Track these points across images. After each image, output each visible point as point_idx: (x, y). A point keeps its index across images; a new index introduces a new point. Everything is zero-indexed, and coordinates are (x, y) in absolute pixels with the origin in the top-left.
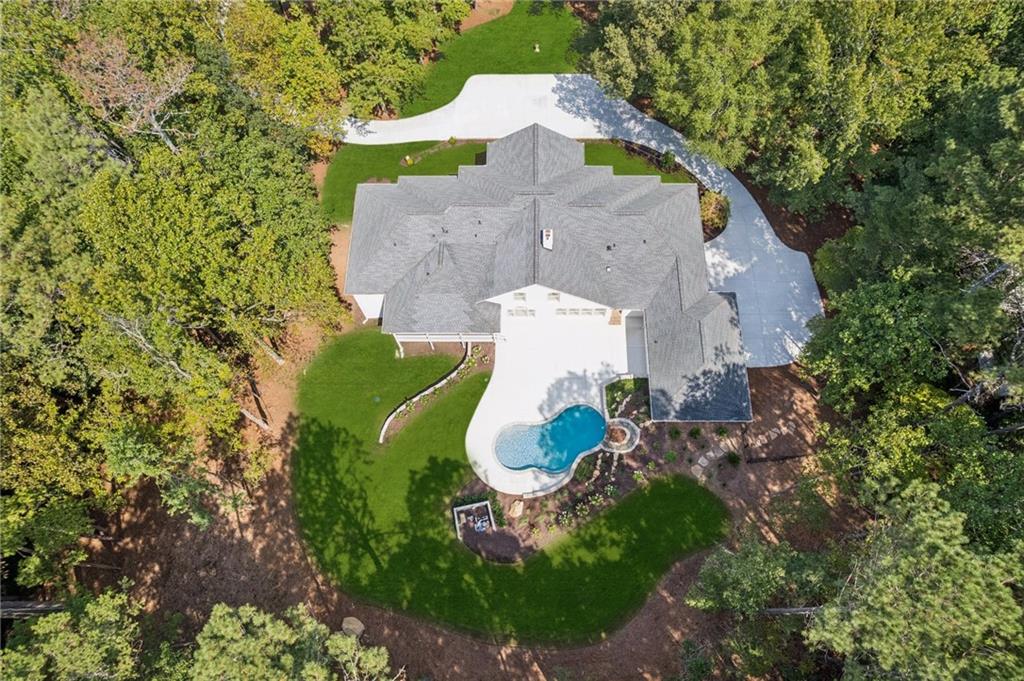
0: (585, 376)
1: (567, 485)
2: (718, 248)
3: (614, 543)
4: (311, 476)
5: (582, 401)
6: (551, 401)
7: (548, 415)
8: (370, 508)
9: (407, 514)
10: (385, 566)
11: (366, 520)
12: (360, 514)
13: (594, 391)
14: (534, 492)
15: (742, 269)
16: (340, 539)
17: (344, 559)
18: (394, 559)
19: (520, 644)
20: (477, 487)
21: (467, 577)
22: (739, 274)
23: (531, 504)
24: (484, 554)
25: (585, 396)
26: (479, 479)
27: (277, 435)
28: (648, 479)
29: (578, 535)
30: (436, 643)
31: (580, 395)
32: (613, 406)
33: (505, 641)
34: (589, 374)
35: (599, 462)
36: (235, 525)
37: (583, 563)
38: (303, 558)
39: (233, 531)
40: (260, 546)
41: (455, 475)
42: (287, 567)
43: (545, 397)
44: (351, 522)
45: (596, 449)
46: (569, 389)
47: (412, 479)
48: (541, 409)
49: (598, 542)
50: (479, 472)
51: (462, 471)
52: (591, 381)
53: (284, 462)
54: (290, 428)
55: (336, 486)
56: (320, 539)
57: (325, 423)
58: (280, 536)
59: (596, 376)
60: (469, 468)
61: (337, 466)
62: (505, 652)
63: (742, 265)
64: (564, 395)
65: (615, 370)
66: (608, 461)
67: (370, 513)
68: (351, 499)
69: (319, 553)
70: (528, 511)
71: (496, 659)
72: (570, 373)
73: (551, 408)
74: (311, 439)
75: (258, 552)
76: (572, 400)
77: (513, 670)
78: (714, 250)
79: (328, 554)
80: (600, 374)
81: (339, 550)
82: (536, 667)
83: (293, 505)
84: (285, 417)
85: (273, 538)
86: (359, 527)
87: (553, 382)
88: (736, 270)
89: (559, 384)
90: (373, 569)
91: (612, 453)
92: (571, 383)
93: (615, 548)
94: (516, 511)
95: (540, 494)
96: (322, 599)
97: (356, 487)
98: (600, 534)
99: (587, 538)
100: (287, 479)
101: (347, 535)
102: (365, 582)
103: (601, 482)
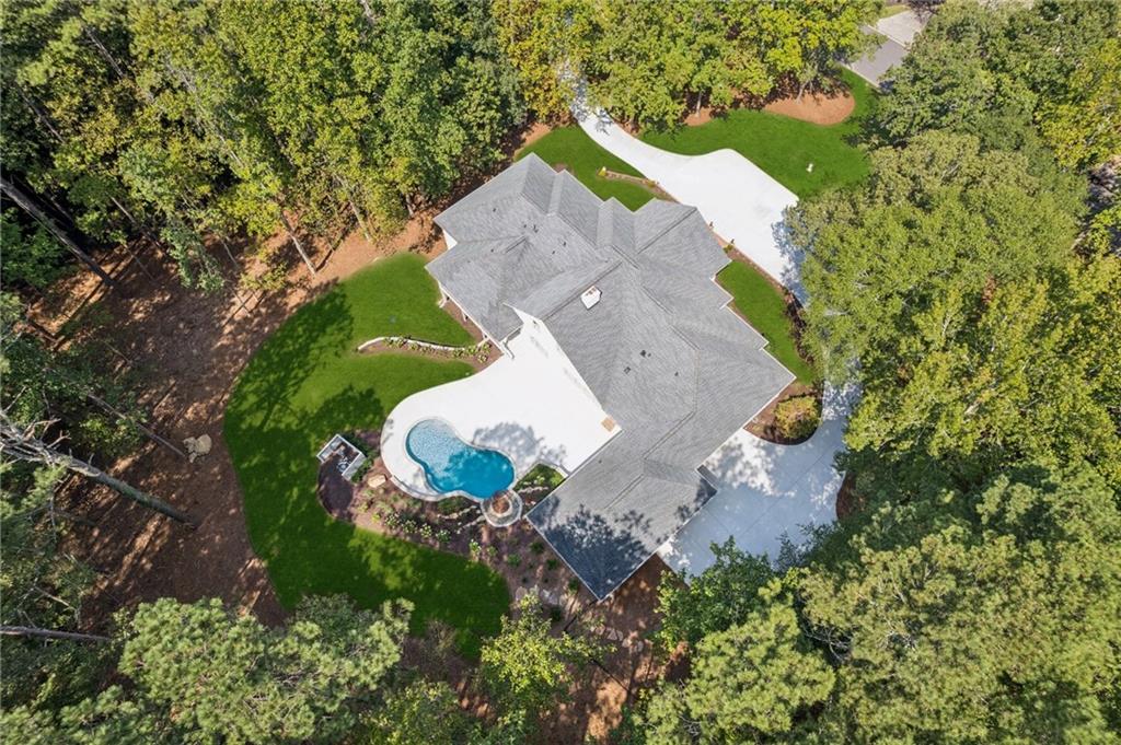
0: (538, 442)
1: (427, 502)
2: (768, 454)
3: (402, 575)
4: (300, 329)
5: (512, 457)
6: (492, 434)
7: (477, 442)
8: (304, 384)
9: (315, 411)
10: (265, 430)
11: (292, 389)
12: (293, 382)
13: (531, 460)
14: (402, 483)
15: (768, 490)
16: (265, 384)
17: (252, 399)
18: (275, 431)
19: (267, 568)
20: (373, 440)
21: (295, 490)
22: (760, 491)
23: (389, 489)
24: (323, 487)
25: (519, 456)
26: (380, 435)
27: (314, 283)
28: (480, 559)
29: (388, 542)
30: (229, 510)
31: (518, 451)
32: (526, 483)
33: (261, 557)
34: (542, 444)
35: (467, 510)
36: (229, 316)
37: (367, 564)
38: (235, 374)
39: (224, 318)
40: (225, 342)
41: (371, 416)
42: (221, 370)
43: (492, 427)
44: (282, 382)
45: (476, 500)
46: (515, 439)
47: (345, 391)
48: (478, 432)
49: (394, 562)
50: (387, 430)
51: (377, 419)
52: (538, 450)
53: (298, 305)
54: (325, 287)
55: (305, 350)
56: (256, 373)
57: (346, 305)
58: (241, 348)
59: (545, 451)
60: (383, 420)
61: (320, 339)
62: (254, 563)
63: (773, 488)
64: (507, 440)
65: (565, 460)
66: (471, 516)
67: (299, 387)
68: (300, 367)
69: (246, 381)
70: (381, 491)
71: (244, 560)
72: (530, 428)
73: (486, 438)
74: (327, 306)
75: (219, 344)
76: (507, 449)
77: (244, 580)
78: (763, 453)
79: (248, 388)
80: (550, 452)
81: (255, 392)
82: (256, 595)
83: (270, 338)
84: (331, 277)
85: (236, 346)
86: (284, 389)
87: (511, 423)
88: (762, 486)
89: (512, 428)
90: (257, 423)
91: (481, 514)
92: (521, 436)
93: (398, 579)
94: (375, 482)
95: (403, 488)
96: (212, 411)
97: (312, 363)
98: (402, 558)
99: (391, 551)
100: (286, 317)
101: (271, 386)
102: (244, 426)
103: (448, 525)
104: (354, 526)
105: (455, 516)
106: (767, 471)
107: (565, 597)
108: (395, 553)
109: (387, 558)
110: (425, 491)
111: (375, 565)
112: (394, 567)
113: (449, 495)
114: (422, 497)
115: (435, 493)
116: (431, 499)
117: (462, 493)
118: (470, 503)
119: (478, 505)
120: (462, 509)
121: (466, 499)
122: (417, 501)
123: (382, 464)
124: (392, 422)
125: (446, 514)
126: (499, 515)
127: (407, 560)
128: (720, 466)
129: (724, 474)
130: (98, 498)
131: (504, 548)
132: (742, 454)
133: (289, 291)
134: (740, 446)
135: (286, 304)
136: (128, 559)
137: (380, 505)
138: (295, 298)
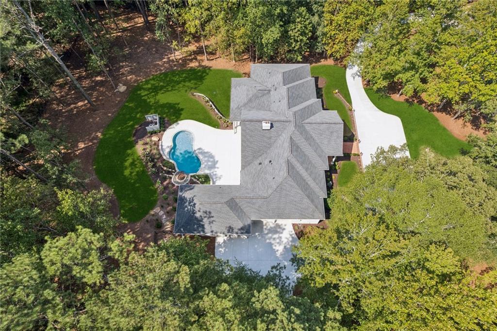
0: (215, 168)
4: (184, 75)
5: (202, 166)
6: (203, 153)
7: (197, 152)
8: (167, 93)
9: (161, 103)
10: (143, 98)
11: (162, 92)
12: (165, 89)
13: (207, 172)
14: (162, 145)
15: (278, 254)
16: (157, 85)
17: (149, 86)
18: (145, 101)
19: (101, 139)
20: (167, 125)
21: (132, 122)
23: (156, 144)
24: (139, 128)
25: (204, 167)
26: (171, 125)
27: (203, 64)
28: (157, 188)
29: (138, 159)
30: (109, 113)
31: (206, 165)
32: (197, 177)
33: (103, 134)
34: (216, 170)
35: (170, 170)
36: (169, 56)
37: (126, 161)
38: (153, 75)
39: (167, 56)
40: (160, 63)
41: (174, 117)
42: (150, 71)
43: (206, 151)
44: (162, 88)
45: (177, 169)
46: (209, 161)
47: (176, 104)
48: (200, 149)
50: (174, 125)
51: (175, 119)
52: (212, 170)
53: (192, 67)
54: (205, 67)
55: (179, 83)
56: (159, 79)
57: (206, 77)
58: (162, 68)
59: (215, 173)
60: (176, 121)
61: (187, 82)
62: (99, 134)
63: (281, 255)
64: (206, 159)
65: (217, 180)
66: (169, 173)
67: (165, 93)
68: (172, 87)
69: (153, 79)
70: (153, 143)
71: (98, 131)
72: (217, 161)
73: (201, 153)
74: (200, 74)
76: (203, 162)
77: (92, 137)
79: (152, 82)
81: (152, 85)
82: (90, 144)
83: (174, 71)
84: (210, 65)
85: (162, 66)
86: (161, 90)
87: (213, 154)
88: (278, 250)
89: (212, 157)
90: (143, 94)
91: (173, 175)
92: (212, 162)
93: (129, 173)
94: (155, 138)
95: (160, 147)
96: (136, 81)
97: (177, 88)
98: (137, 168)
99: (136, 163)
100: (184, 68)
101: (158, 86)
102: (139, 92)
103: (159, 170)
104: (134, 147)
105: (165, 168)
106: (285, 247)
107: (168, 223)
108: (136, 164)
109: (133, 164)
110: (166, 153)
111: (127, 164)
112: (132, 169)
113: (171, 161)
114: (163, 155)
115: (168, 157)
116: (164, 157)
117: (175, 163)
118: (174, 169)
119: (176, 171)
120: (170, 168)
121: (174, 166)
122: (160, 154)
123: (162, 135)
124: (178, 124)
125: (163, 166)
126: (177, 180)
127: (137, 169)
128: (269, 230)
129: (267, 234)
130: (84, 83)
131: (167, 192)
132: (282, 233)
133: (194, 61)
134: (284, 229)
135: (189, 64)
136: (72, 106)
137: (148, 146)
138: (194, 64)
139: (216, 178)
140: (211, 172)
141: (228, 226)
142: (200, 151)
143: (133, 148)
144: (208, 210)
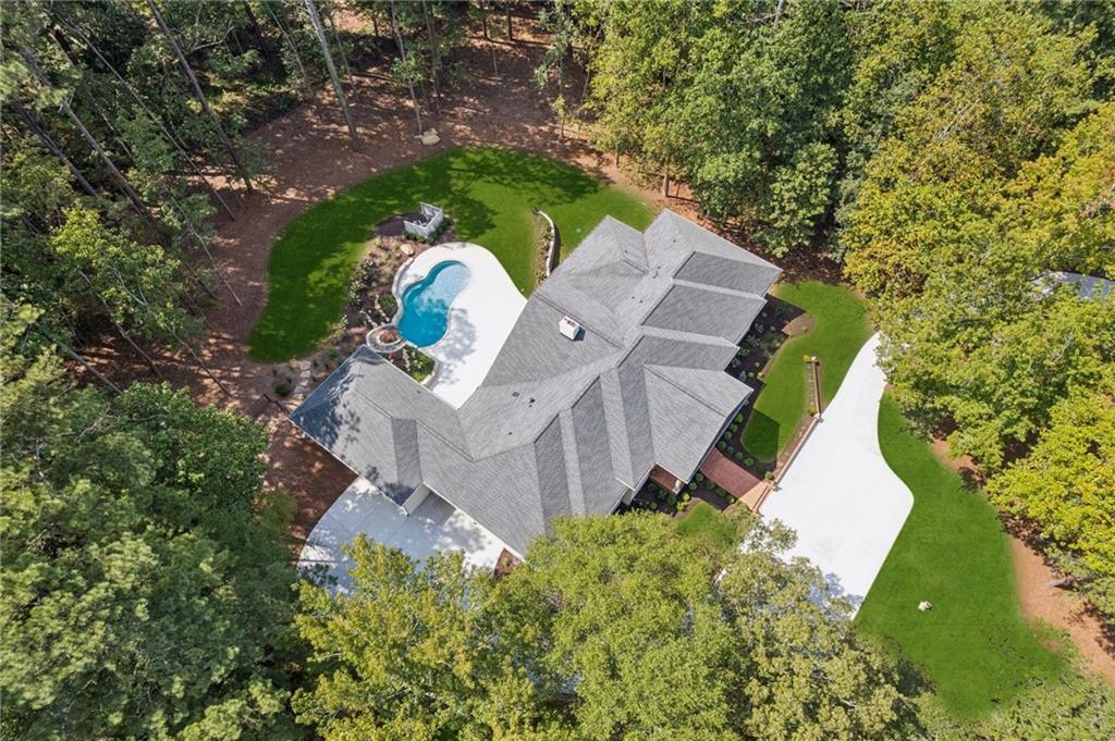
0: (460, 360)
1: (390, 287)
3: (321, 281)
4: (554, 171)
5: (442, 343)
6: (462, 322)
7: (454, 313)
8: (497, 185)
9: (471, 198)
10: (449, 172)
11: (491, 179)
12: (497, 178)
13: (441, 357)
14: (407, 267)
16: (493, 162)
17: (478, 158)
18: (449, 178)
19: (327, 201)
20: (445, 238)
21: (396, 202)
23: (401, 259)
24: (399, 217)
26: (451, 241)
27: (605, 169)
29: (349, 265)
30: (375, 167)
31: (449, 345)
32: (413, 354)
33: (337, 195)
34: (459, 363)
36: (558, 125)
37: (330, 257)
38: (500, 143)
39: (555, 123)
40: (531, 129)
41: (468, 232)
42: (503, 134)
43: (470, 321)
44: (496, 172)
45: (394, 319)
46: (460, 341)
47: (489, 211)
48: (463, 311)
49: (331, 273)
50: (456, 245)
51: (465, 236)
52: (452, 361)
53: (580, 165)
54: (603, 177)
55: (531, 178)
56: (504, 155)
57: (587, 195)
58: (527, 140)
60: (465, 240)
61: (546, 186)
64: (459, 335)
66: (378, 318)
67: (493, 183)
68: (514, 179)
69: (495, 150)
70: (398, 254)
71: (333, 186)
72: (473, 351)
73: (459, 319)
74: (582, 183)
75: (528, 126)
76: (450, 337)
77: (317, 189)
79: (489, 154)
80: (450, 371)
81: (485, 158)
83: (541, 155)
84: (614, 179)
85: (529, 137)
86: (489, 174)
87: (477, 334)
89: (471, 337)
90: (454, 166)
91: (379, 324)
92: (464, 345)
93: (317, 279)
94: (406, 249)
95: (402, 268)
96: (465, 139)
97: (520, 186)
98: (336, 278)
99: (341, 269)
100: (564, 160)
101: (491, 166)
102: (451, 159)
103: (366, 303)
104: (362, 241)
105: (378, 307)
107: (300, 397)
108: (339, 272)
109: (335, 269)
110: (403, 284)
111: (328, 263)
112: (327, 275)
113: (399, 301)
114: (395, 283)
115: (401, 292)
116: (394, 289)
117: (402, 310)
118: (391, 317)
119: (390, 322)
120: (384, 311)
121: (395, 313)
122: (391, 278)
123: (424, 250)
124: (464, 246)
125: (379, 301)
127: (334, 281)
131: (345, 345)
133: (594, 155)
134: (482, 548)
135: (578, 157)
137: (384, 255)
138: (587, 162)
139: (447, 378)
140: (449, 362)
141: (373, 465)
142: (461, 315)
143: (359, 244)
144: (358, 414)
